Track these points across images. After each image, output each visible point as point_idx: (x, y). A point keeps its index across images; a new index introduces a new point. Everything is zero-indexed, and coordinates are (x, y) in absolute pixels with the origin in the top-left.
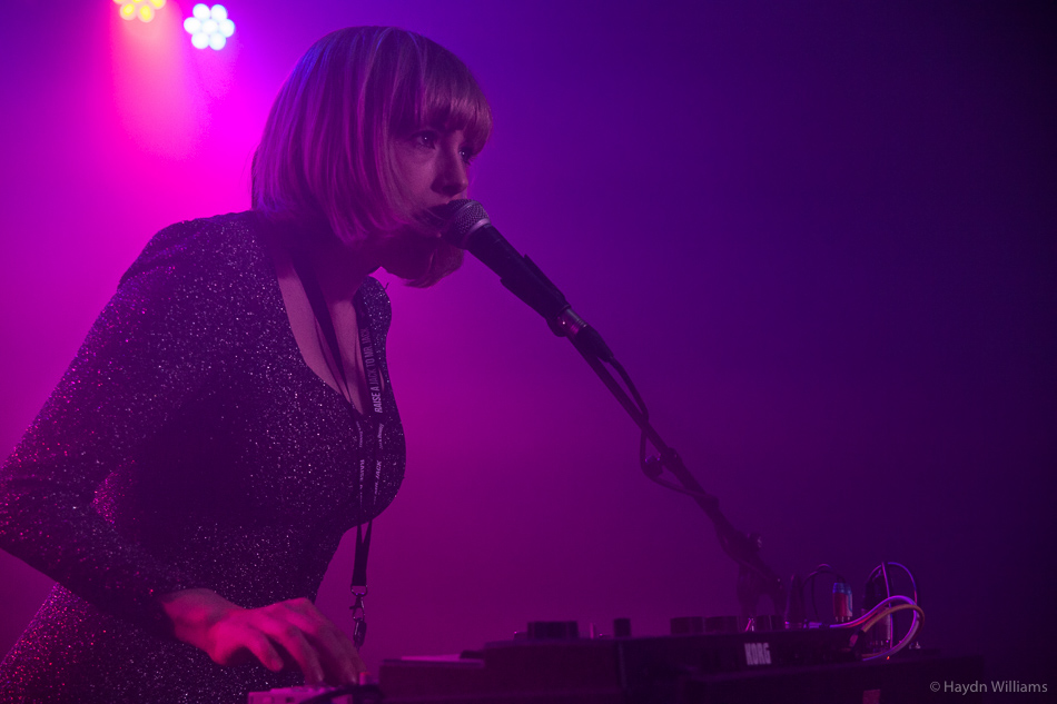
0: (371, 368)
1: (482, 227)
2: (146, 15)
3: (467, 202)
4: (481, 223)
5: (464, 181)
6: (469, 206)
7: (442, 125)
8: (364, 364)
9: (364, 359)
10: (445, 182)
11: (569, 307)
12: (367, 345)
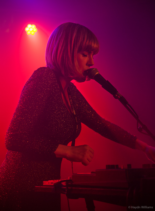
0: (72, 104)
1: (97, 74)
2: (33, 34)
3: (94, 68)
4: (97, 73)
5: (93, 63)
6: (94, 69)
7: (89, 50)
8: (70, 103)
9: (70, 102)
10: (89, 64)
11: (118, 92)
12: (71, 99)
